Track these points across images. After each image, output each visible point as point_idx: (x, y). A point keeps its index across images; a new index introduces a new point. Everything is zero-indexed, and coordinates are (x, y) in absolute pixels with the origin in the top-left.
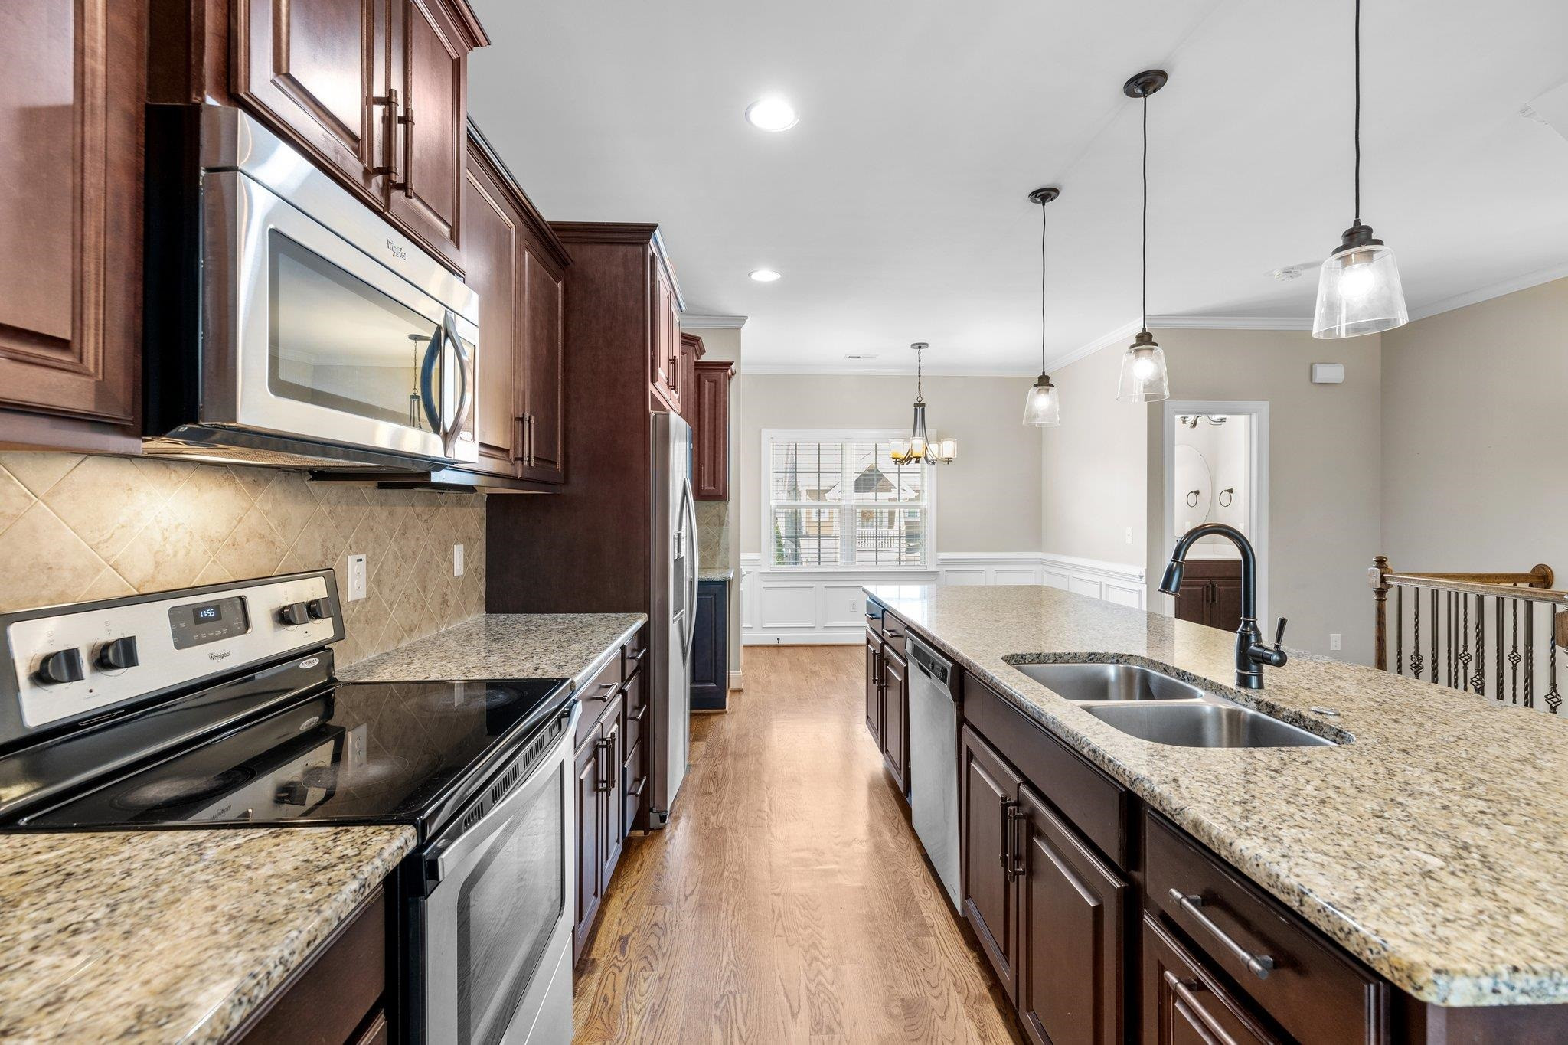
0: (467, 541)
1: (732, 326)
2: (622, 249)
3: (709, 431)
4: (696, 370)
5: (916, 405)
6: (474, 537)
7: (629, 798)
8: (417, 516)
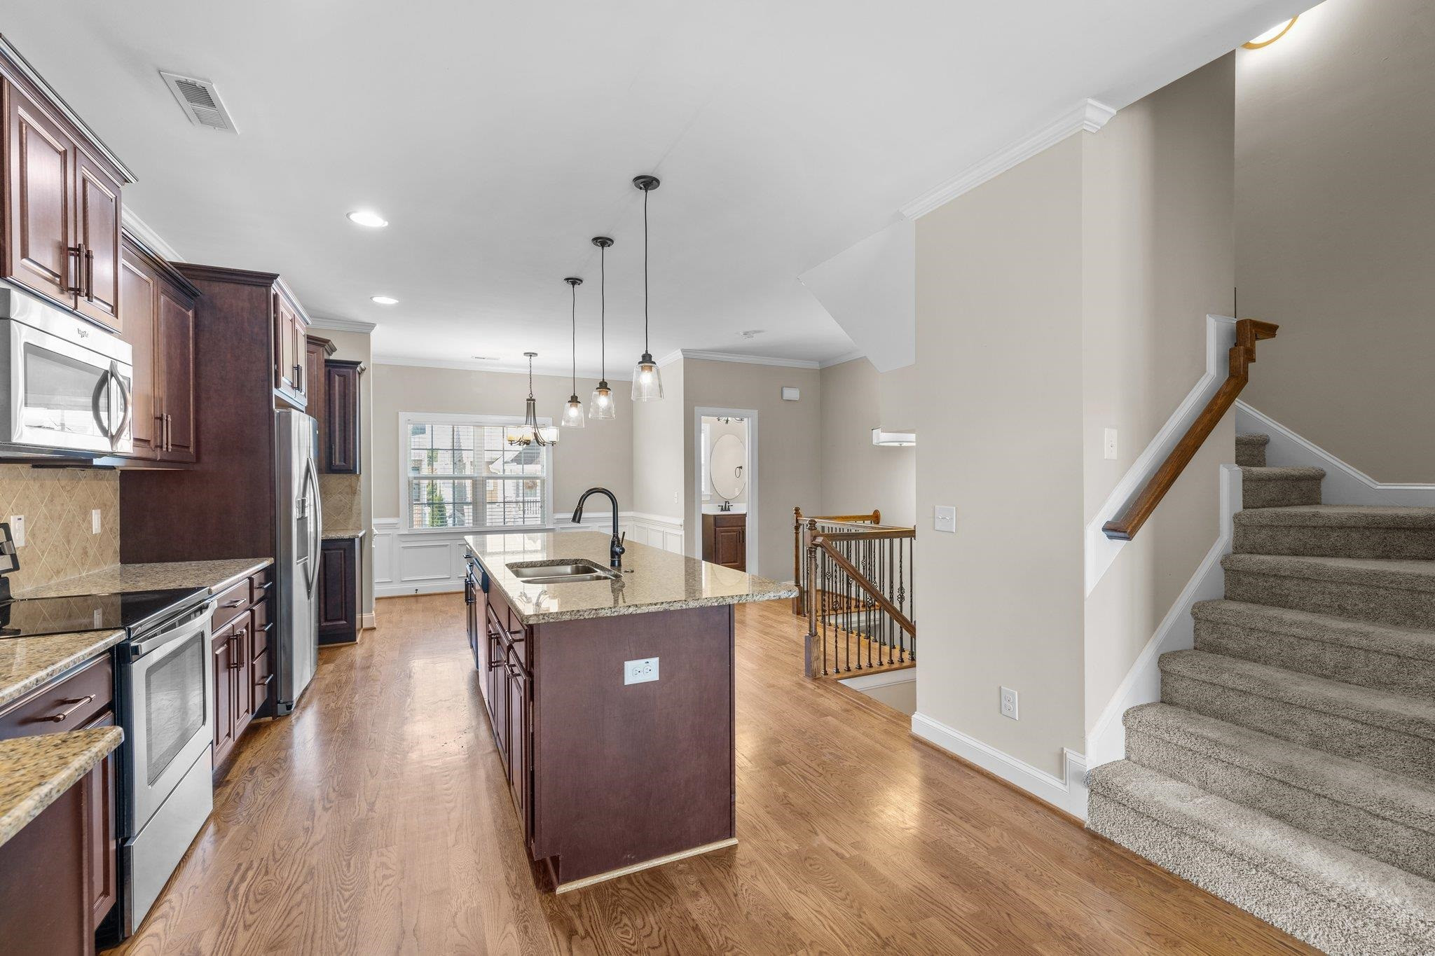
0: (104, 507)
1: (362, 332)
2: (247, 289)
3: (339, 416)
4: (326, 366)
5: (528, 400)
6: (109, 503)
7: (258, 688)
8: (62, 487)
